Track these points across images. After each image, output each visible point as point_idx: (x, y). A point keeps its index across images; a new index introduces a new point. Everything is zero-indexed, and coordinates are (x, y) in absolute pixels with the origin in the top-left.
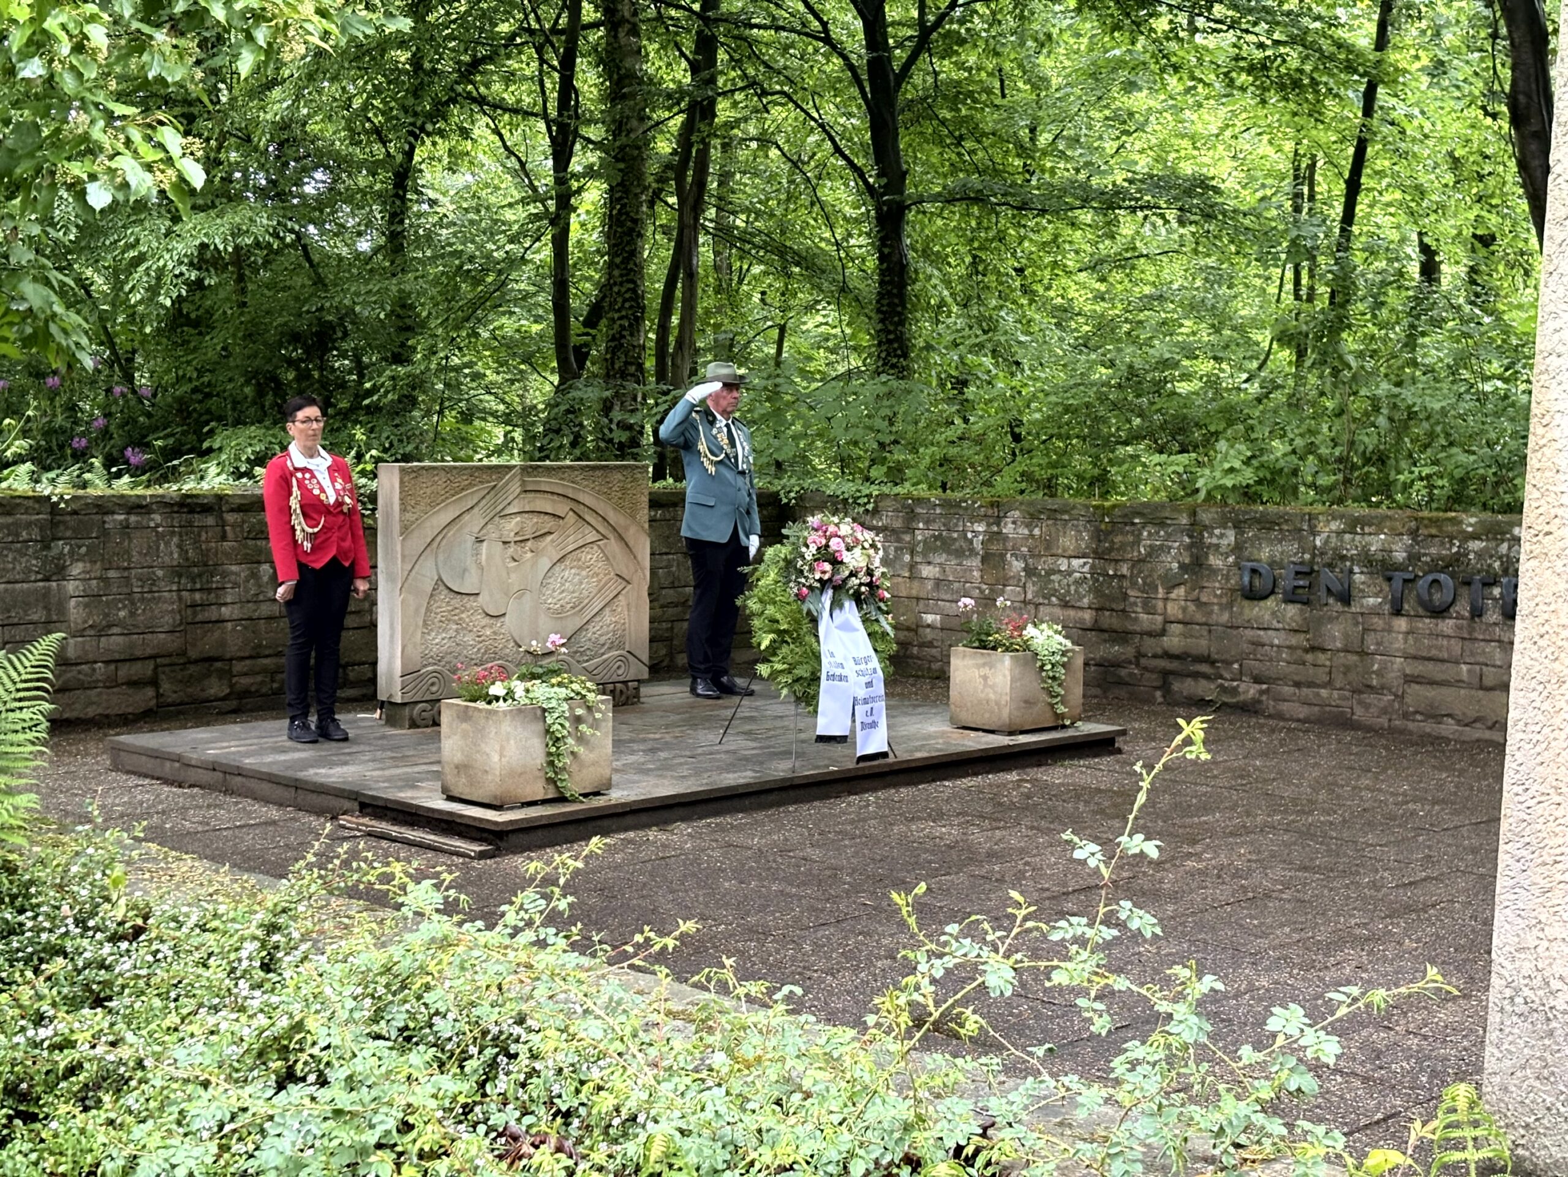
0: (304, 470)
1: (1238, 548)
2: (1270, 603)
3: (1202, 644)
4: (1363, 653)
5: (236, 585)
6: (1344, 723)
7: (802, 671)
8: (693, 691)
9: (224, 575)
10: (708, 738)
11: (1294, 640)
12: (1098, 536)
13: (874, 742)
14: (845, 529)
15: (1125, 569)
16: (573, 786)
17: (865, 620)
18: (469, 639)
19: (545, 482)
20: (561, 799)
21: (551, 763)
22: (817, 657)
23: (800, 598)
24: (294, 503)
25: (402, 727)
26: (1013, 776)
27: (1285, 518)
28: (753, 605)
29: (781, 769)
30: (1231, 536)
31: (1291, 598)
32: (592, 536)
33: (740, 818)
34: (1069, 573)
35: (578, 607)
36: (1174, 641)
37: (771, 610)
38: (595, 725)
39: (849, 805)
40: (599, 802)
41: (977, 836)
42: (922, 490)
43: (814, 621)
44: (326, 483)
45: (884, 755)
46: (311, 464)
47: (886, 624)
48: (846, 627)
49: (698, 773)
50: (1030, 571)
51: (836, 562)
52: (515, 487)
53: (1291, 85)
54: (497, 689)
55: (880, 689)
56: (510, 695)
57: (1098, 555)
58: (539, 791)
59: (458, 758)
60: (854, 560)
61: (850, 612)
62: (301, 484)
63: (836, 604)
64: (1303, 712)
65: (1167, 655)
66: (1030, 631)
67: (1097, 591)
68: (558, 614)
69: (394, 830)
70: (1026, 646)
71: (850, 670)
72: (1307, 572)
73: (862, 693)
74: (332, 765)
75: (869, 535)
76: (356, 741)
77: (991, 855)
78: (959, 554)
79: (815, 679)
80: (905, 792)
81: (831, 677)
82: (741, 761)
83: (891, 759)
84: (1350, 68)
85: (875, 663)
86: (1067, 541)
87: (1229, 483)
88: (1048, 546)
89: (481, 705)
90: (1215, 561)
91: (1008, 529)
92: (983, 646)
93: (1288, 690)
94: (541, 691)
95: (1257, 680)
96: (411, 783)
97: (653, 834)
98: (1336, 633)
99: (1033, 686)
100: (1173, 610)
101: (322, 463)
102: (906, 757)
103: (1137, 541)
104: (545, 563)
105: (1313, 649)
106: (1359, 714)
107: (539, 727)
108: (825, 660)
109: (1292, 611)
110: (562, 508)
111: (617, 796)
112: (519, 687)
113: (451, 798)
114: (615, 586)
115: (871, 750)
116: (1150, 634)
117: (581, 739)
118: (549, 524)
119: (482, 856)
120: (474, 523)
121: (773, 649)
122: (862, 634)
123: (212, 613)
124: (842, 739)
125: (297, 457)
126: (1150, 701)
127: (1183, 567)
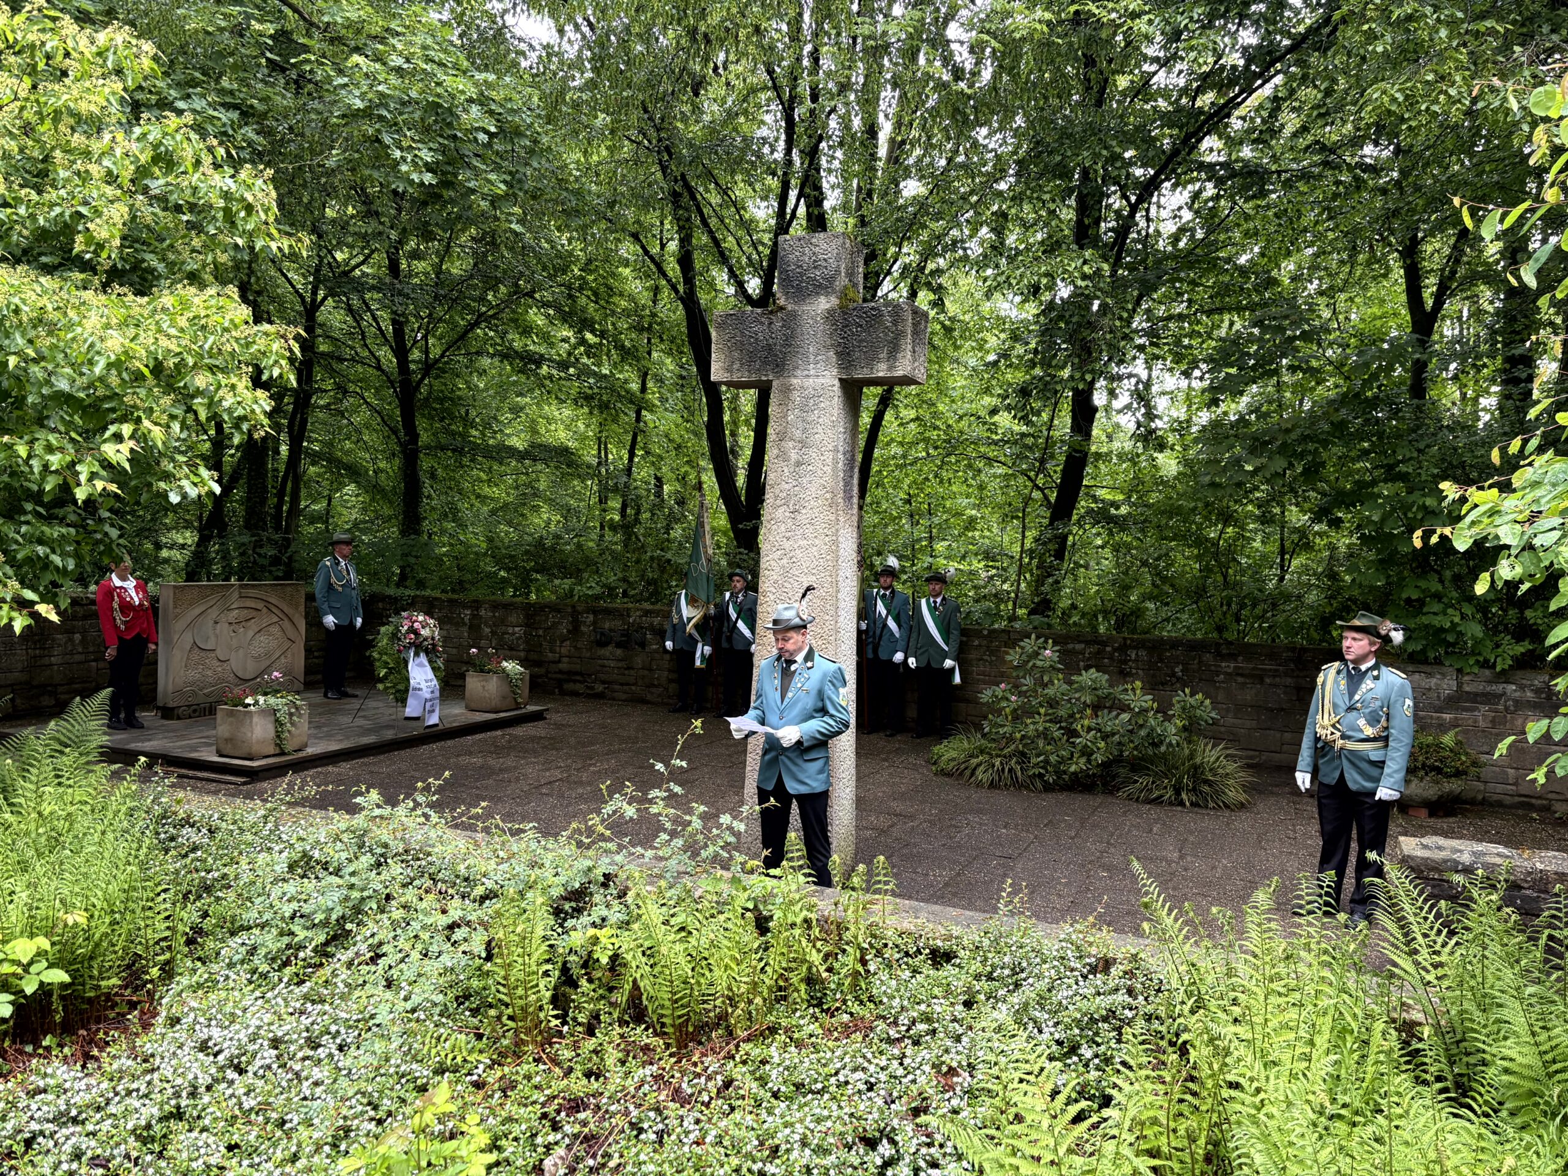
0: (121, 588)
1: (594, 623)
2: (610, 648)
3: (578, 667)
4: (650, 670)
5: (59, 645)
6: (643, 701)
7: (401, 687)
8: (326, 696)
9: (53, 640)
10: (345, 720)
11: (620, 664)
12: (528, 617)
13: (434, 719)
14: (421, 618)
15: (541, 632)
16: (288, 748)
17: (430, 662)
18: (209, 673)
19: (252, 592)
20: (283, 753)
21: (278, 737)
22: (408, 680)
23: (399, 651)
24: (116, 605)
25: (172, 719)
26: (499, 733)
27: (616, 610)
28: (375, 655)
29: (389, 735)
30: (591, 617)
31: (619, 645)
32: (276, 619)
33: (371, 759)
34: (514, 634)
35: (268, 655)
36: (564, 666)
37: (385, 658)
38: (300, 716)
39: (424, 750)
40: (301, 754)
41: (492, 762)
42: (437, 594)
43: (406, 663)
44: (134, 594)
45: (436, 725)
46: (125, 584)
47: (440, 663)
48: (421, 665)
49: (348, 738)
50: (493, 633)
51: (416, 633)
52: (236, 595)
53: (604, 407)
54: (249, 700)
55: (437, 694)
56: (256, 703)
57: (527, 625)
58: (271, 750)
59: (227, 735)
60: (425, 632)
61: (423, 658)
62: (119, 596)
63: (417, 654)
64: (624, 696)
65: (561, 672)
66: (505, 664)
67: (527, 642)
68: (257, 659)
69: (191, 773)
70: (504, 670)
71: (423, 685)
72: (626, 634)
73: (428, 696)
74: (143, 741)
75: (431, 621)
76: (149, 729)
77: (501, 770)
78: (457, 625)
79: (407, 690)
80: (450, 743)
81: (415, 689)
82: (367, 732)
83: (441, 727)
84: (632, 402)
85: (435, 682)
86: (513, 619)
87: (590, 593)
88: (503, 621)
89: (240, 708)
90: (583, 629)
91: (483, 613)
92: (482, 671)
93: (617, 687)
94: (272, 700)
95: (603, 682)
96: (194, 749)
97: (330, 768)
98: (639, 661)
99: (506, 689)
100: (564, 651)
101: (130, 584)
102: (448, 726)
103: (547, 618)
104: (251, 633)
105: (628, 668)
106: (649, 697)
107: (272, 718)
108: (412, 682)
109: (619, 652)
110: (260, 605)
111: (310, 751)
112: (261, 699)
113: (221, 756)
114: (288, 644)
115: (431, 722)
116: (554, 662)
117: (293, 724)
118: (254, 613)
119: (244, 784)
120: (213, 613)
121: (386, 677)
122: (428, 669)
123: (46, 661)
124: (417, 719)
125: (117, 582)
126: (553, 693)
127: (569, 631)
